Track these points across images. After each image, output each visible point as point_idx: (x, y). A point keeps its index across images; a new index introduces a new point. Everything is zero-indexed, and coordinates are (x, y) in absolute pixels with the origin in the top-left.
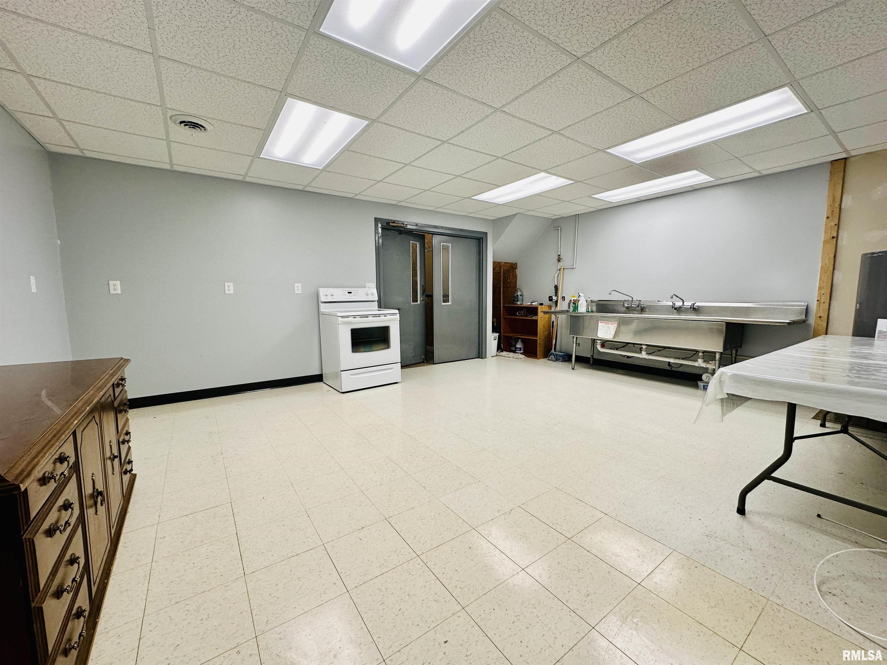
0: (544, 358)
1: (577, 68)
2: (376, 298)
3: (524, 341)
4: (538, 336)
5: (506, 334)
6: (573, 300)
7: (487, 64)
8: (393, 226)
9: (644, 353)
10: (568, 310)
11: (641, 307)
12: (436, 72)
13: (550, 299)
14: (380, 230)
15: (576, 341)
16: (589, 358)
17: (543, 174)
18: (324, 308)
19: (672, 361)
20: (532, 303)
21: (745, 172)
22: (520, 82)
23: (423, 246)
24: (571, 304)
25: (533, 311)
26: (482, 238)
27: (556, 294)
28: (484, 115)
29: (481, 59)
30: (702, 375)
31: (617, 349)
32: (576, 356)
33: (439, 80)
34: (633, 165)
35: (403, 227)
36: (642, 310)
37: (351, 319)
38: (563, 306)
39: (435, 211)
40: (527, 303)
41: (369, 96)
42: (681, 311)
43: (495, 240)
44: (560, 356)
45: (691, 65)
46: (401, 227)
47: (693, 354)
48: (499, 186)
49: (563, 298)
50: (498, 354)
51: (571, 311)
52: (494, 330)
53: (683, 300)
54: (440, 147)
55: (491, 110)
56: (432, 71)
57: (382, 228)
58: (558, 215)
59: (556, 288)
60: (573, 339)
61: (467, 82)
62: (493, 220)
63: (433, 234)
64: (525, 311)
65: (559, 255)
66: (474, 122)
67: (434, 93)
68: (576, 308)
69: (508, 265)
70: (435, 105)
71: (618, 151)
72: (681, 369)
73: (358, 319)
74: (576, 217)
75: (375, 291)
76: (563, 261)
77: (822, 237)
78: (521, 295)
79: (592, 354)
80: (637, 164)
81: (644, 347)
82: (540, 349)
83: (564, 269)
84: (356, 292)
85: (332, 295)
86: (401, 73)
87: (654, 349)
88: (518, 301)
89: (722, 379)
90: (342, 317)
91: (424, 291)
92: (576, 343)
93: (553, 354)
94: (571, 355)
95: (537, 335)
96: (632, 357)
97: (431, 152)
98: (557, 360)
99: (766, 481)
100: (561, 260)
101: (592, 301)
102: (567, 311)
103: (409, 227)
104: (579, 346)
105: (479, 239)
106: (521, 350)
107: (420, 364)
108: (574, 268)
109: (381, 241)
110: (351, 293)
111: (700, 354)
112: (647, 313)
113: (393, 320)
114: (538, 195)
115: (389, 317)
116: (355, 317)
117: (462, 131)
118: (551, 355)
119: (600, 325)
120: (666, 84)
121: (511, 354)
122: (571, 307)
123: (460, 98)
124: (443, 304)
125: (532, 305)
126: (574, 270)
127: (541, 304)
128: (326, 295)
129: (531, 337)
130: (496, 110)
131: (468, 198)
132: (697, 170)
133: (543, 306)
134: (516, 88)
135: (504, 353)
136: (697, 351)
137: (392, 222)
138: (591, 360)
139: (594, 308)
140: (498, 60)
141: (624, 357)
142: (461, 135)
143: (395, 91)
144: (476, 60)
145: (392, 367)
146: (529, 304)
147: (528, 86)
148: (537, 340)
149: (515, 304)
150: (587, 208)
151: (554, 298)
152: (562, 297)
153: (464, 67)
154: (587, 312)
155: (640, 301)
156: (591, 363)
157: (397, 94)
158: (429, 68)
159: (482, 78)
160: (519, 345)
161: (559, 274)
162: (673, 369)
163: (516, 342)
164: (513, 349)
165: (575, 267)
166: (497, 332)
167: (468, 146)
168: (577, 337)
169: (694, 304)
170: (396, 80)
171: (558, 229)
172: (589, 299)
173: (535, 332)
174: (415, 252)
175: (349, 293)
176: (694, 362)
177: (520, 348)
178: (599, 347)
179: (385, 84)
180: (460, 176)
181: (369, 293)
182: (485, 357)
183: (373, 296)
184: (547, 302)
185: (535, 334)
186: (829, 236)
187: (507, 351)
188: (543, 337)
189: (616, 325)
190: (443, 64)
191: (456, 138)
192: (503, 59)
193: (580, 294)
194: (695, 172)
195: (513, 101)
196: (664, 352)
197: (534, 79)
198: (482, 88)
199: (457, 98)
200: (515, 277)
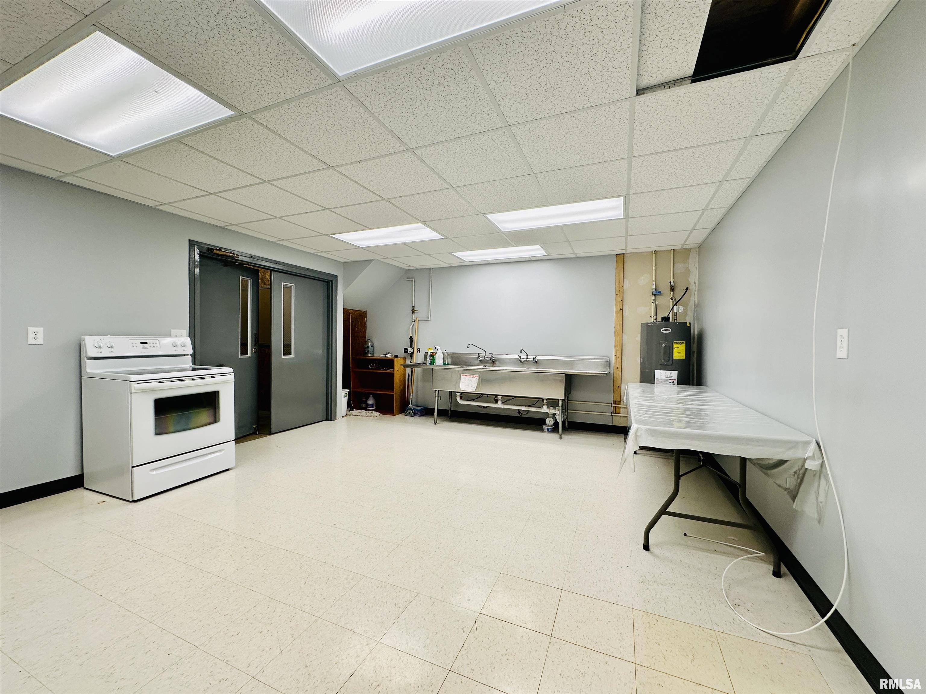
0: (400, 414)
1: (503, 134)
2: (191, 352)
3: (376, 397)
4: (395, 390)
5: (355, 390)
6: (431, 353)
7: (424, 97)
8: (218, 255)
9: (499, 403)
10: (425, 362)
11: (493, 360)
12: (363, 85)
13: (406, 350)
14: (197, 257)
15: (438, 394)
16: (448, 410)
17: (420, 225)
18: (90, 367)
19: (523, 408)
20: (386, 355)
21: (567, 252)
22: (446, 129)
23: (256, 285)
24: (428, 357)
25: (389, 363)
26: (332, 281)
27: (411, 346)
28: (393, 150)
29: (421, 90)
30: (546, 419)
31: (474, 400)
32: (438, 410)
33: (362, 95)
34: (499, 232)
35: (233, 257)
36: (493, 362)
37: (155, 384)
38: (418, 358)
39: (278, 244)
40: (379, 354)
41: (253, 80)
42: (525, 364)
43: (347, 284)
44: (418, 411)
45: (581, 161)
46: (229, 256)
47: (538, 402)
48: (369, 229)
49: (419, 350)
50: (348, 413)
51: (428, 364)
52: (344, 387)
53: (527, 354)
54: (322, 172)
55: (402, 148)
56: (358, 82)
57: (201, 256)
58: (413, 267)
59: (411, 339)
60: (435, 392)
61: (393, 109)
62: (344, 263)
63: (272, 270)
64: (377, 363)
65: (413, 307)
66: (378, 155)
67: (348, 108)
68: (433, 361)
69: (357, 312)
70: (341, 122)
71: (492, 217)
72: (528, 416)
73: (168, 384)
74: (430, 271)
75: (188, 341)
76: (417, 313)
77: (614, 309)
78: (372, 346)
79: (450, 407)
80: (502, 232)
81: (499, 397)
82: (396, 405)
83: (418, 320)
84: (154, 341)
85: (111, 347)
86: (316, 69)
87: (507, 399)
88: (368, 352)
89: (638, 434)
90: (139, 382)
91: (256, 342)
92: (438, 397)
93: (411, 409)
94: (434, 409)
95: (393, 390)
96: (487, 407)
97: (307, 175)
98: (415, 415)
99: (663, 516)
100: (415, 312)
101: (448, 354)
102: (424, 364)
103: (240, 258)
104: (440, 399)
105: (327, 282)
106: (373, 407)
107: (250, 437)
108: (428, 321)
109: (197, 270)
110: (146, 343)
111: (545, 401)
112: (496, 365)
113: (223, 382)
114: (405, 244)
115: (218, 378)
116: (161, 381)
117: (359, 160)
118: (409, 410)
119: (462, 377)
120: (557, 171)
121: (364, 412)
122: (428, 359)
123: (376, 124)
124: (284, 357)
125: (386, 357)
126: (429, 322)
127: (396, 356)
128: (100, 347)
129: (385, 392)
130: (408, 149)
131: (327, 235)
132: (540, 245)
133: (399, 358)
134: (440, 134)
135: (355, 412)
136: (543, 399)
137: (216, 249)
138: (449, 412)
139: (450, 361)
140: (437, 99)
141: (481, 407)
142: (356, 165)
143: (296, 88)
144: (414, 90)
145: (221, 449)
146: (383, 356)
147: (453, 136)
148: (393, 395)
149: (364, 355)
150: (443, 263)
151: (410, 350)
152: (417, 349)
153: (399, 91)
154: (445, 364)
155: (492, 354)
156: (449, 415)
157: (296, 92)
158: (356, 76)
159: (411, 110)
160: (371, 401)
161: (413, 325)
162: (523, 416)
163: (367, 398)
164: (364, 406)
165: (430, 319)
166: (348, 389)
167: (356, 179)
168: (439, 391)
169: (535, 357)
170: (305, 75)
171: (412, 280)
172: (445, 352)
173: (391, 386)
174: (245, 290)
175: (142, 343)
176: (540, 409)
177: (372, 405)
178: (458, 399)
179: (286, 74)
180: (329, 209)
181: (179, 343)
182: (335, 419)
183: (184, 348)
184: (401, 353)
185: (392, 388)
186: (619, 308)
187: (357, 409)
188: (398, 392)
189: (477, 378)
190: (376, 79)
191: (347, 167)
192: (443, 99)
193: (436, 346)
194: (538, 247)
195: (431, 145)
196: (513, 401)
197: (462, 130)
198: (405, 122)
199: (372, 122)
200: (364, 326)
